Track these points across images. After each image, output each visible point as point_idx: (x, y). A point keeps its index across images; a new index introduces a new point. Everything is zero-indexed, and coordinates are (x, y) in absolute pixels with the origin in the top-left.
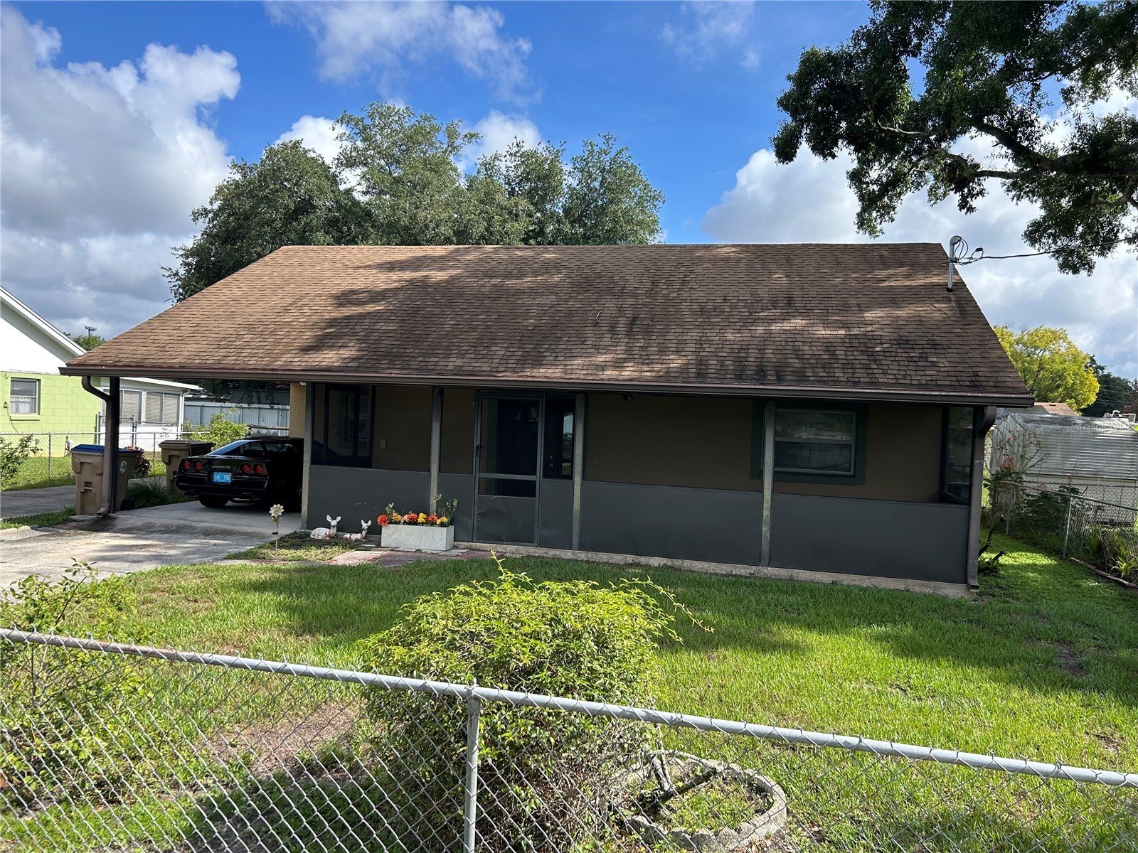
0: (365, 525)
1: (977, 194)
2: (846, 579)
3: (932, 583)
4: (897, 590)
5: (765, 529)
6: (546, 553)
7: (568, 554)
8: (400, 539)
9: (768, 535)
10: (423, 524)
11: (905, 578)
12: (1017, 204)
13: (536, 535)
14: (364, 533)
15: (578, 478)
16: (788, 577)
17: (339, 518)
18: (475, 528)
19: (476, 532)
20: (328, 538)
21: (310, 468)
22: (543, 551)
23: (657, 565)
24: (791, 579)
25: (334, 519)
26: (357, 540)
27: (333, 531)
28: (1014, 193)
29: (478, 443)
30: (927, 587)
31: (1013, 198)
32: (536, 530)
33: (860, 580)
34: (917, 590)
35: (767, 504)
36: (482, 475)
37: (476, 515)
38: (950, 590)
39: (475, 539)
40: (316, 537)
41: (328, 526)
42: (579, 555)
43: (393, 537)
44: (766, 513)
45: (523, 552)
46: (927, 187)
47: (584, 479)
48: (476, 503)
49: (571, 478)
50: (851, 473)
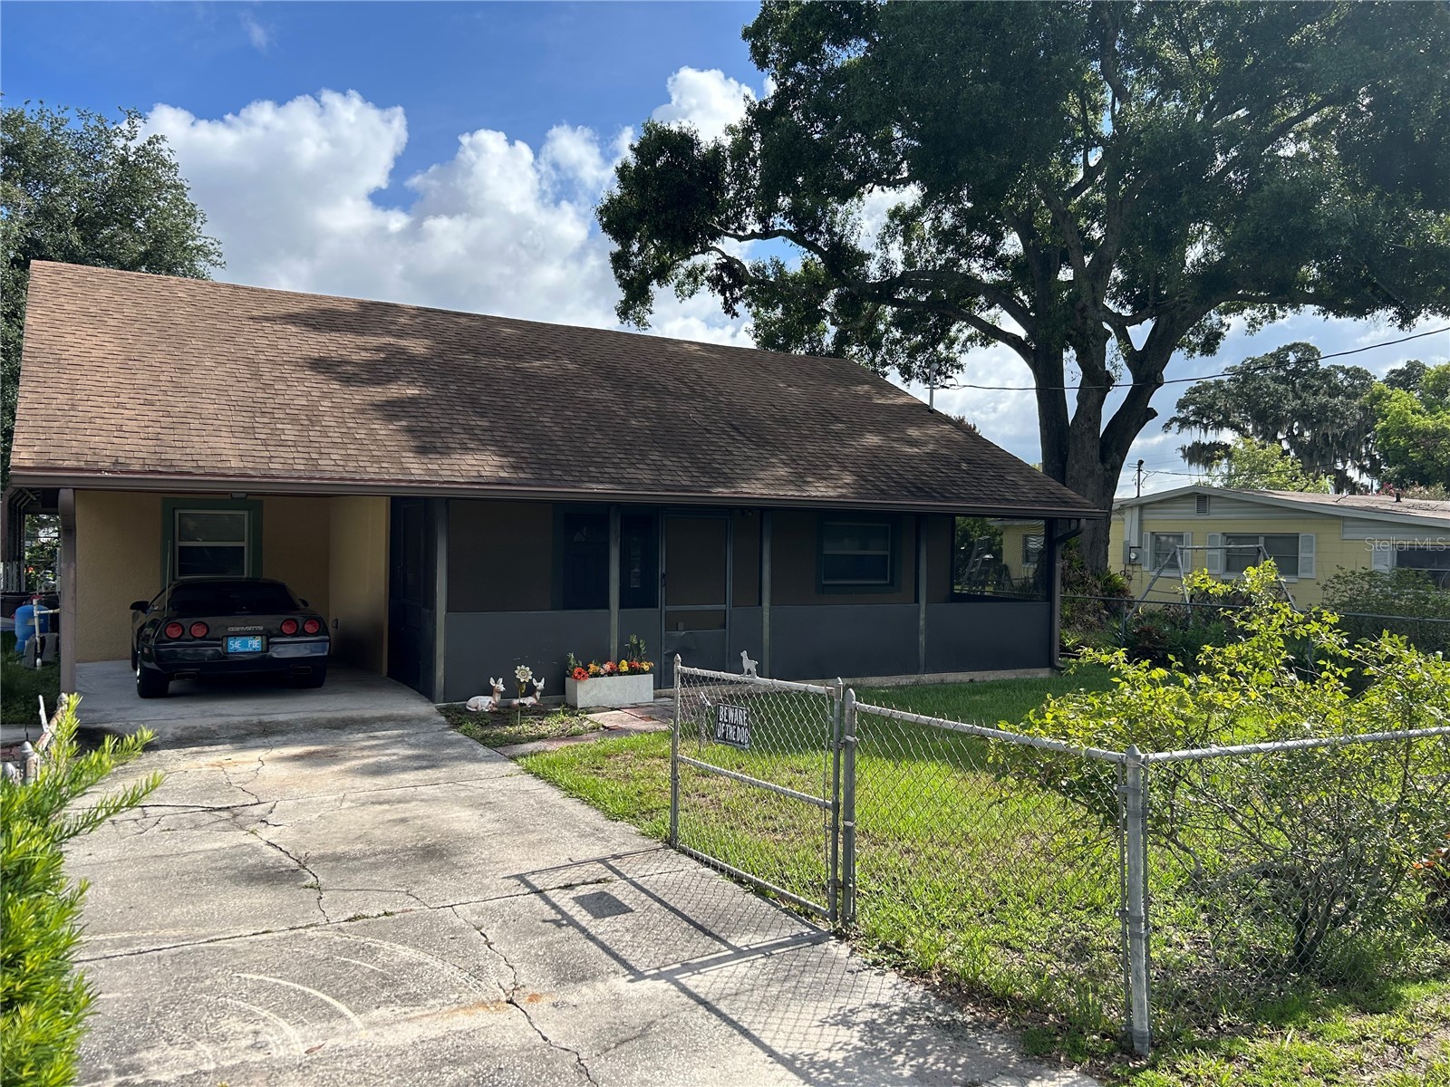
0: (539, 686)
2: (978, 676)
4: (1011, 679)
5: (922, 639)
8: (601, 695)
9: (924, 644)
10: (626, 673)
14: (538, 694)
15: (766, 604)
16: (939, 681)
17: (500, 681)
18: (663, 673)
19: (663, 676)
20: (495, 709)
21: (446, 619)
24: (942, 682)
25: (497, 681)
26: (533, 706)
27: (498, 698)
29: (664, 571)
30: (1028, 674)
32: (727, 665)
33: (987, 675)
34: (1022, 677)
36: (669, 608)
37: (663, 656)
38: (1042, 675)
39: (663, 684)
43: (592, 693)
44: (922, 623)
47: (772, 604)
48: (663, 641)
49: (760, 604)
50: (888, 581)
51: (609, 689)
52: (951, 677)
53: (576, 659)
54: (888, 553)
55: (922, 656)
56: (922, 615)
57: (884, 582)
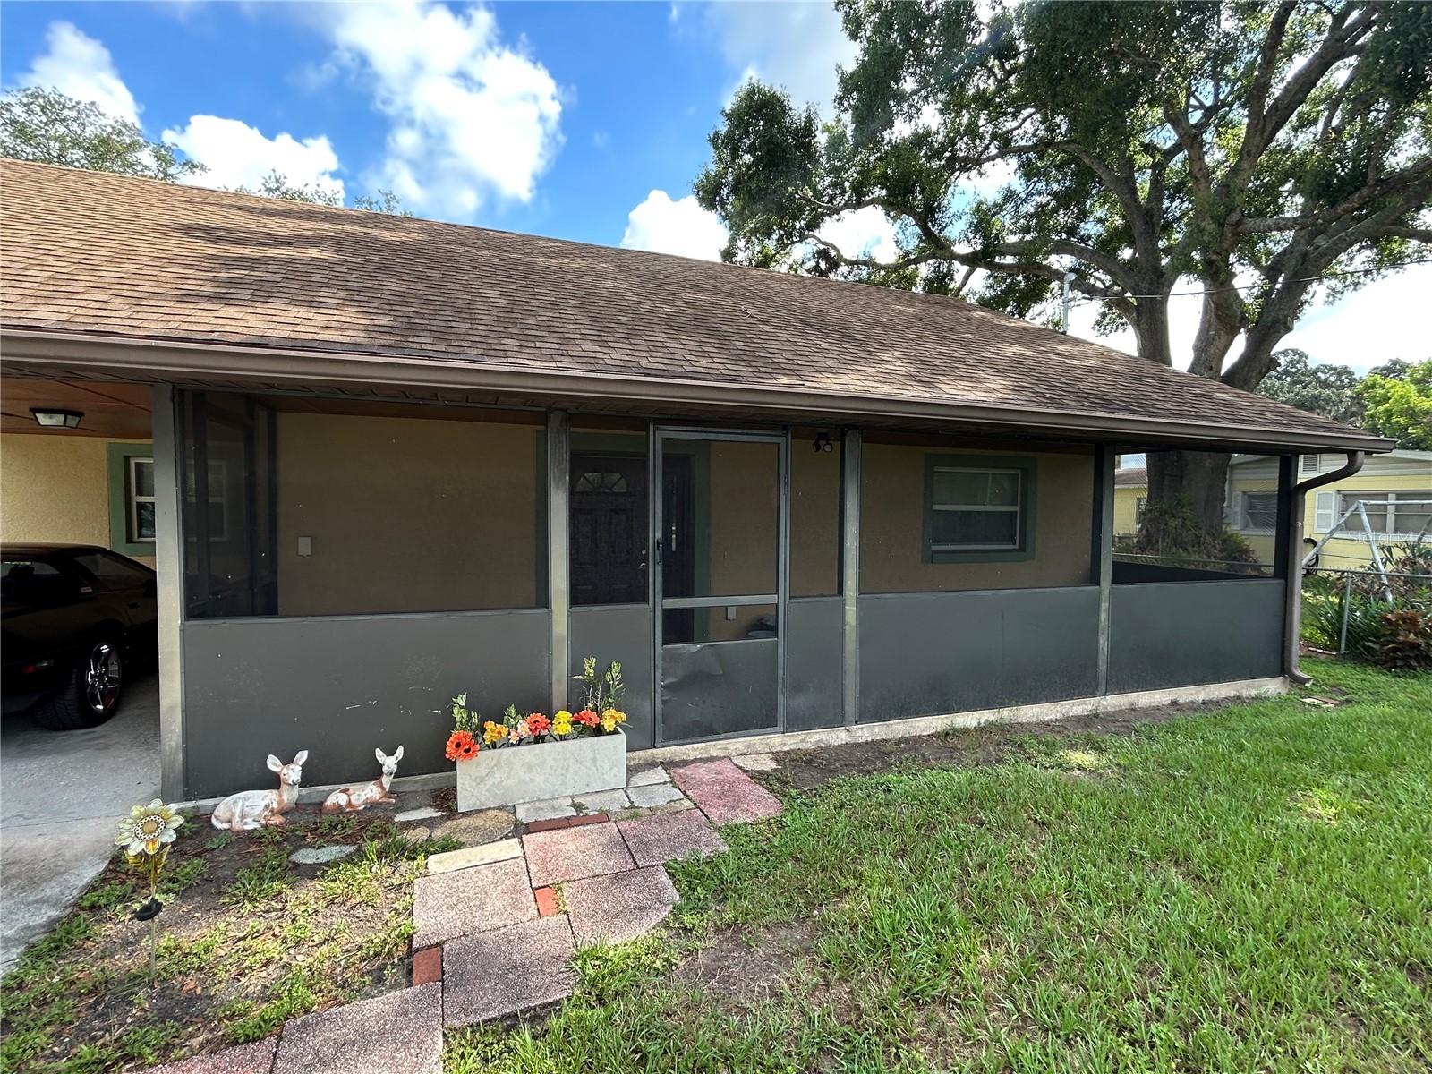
0: (389, 763)
5: (1103, 642)
6: (804, 741)
7: (837, 737)
9: (1106, 649)
10: (566, 737)
13: (781, 710)
14: (386, 781)
15: (851, 592)
16: (1128, 706)
17: (303, 756)
18: (660, 718)
19: (660, 725)
20: (278, 820)
21: (183, 630)
22: (797, 739)
23: (974, 724)
25: (288, 760)
26: (371, 806)
27: (289, 796)
29: (660, 534)
32: (781, 699)
33: (1196, 692)
34: (1244, 693)
36: (668, 604)
37: (659, 690)
38: (1271, 688)
39: (659, 740)
40: (237, 826)
41: (274, 782)
42: (858, 734)
43: (489, 781)
44: (1103, 617)
45: (762, 747)
47: (862, 591)
48: (659, 663)
49: (841, 592)
50: (1017, 547)
51: (530, 768)
52: (1145, 699)
53: (469, 707)
54: (1016, 508)
55: (1103, 667)
56: (1105, 605)
57: (1011, 547)
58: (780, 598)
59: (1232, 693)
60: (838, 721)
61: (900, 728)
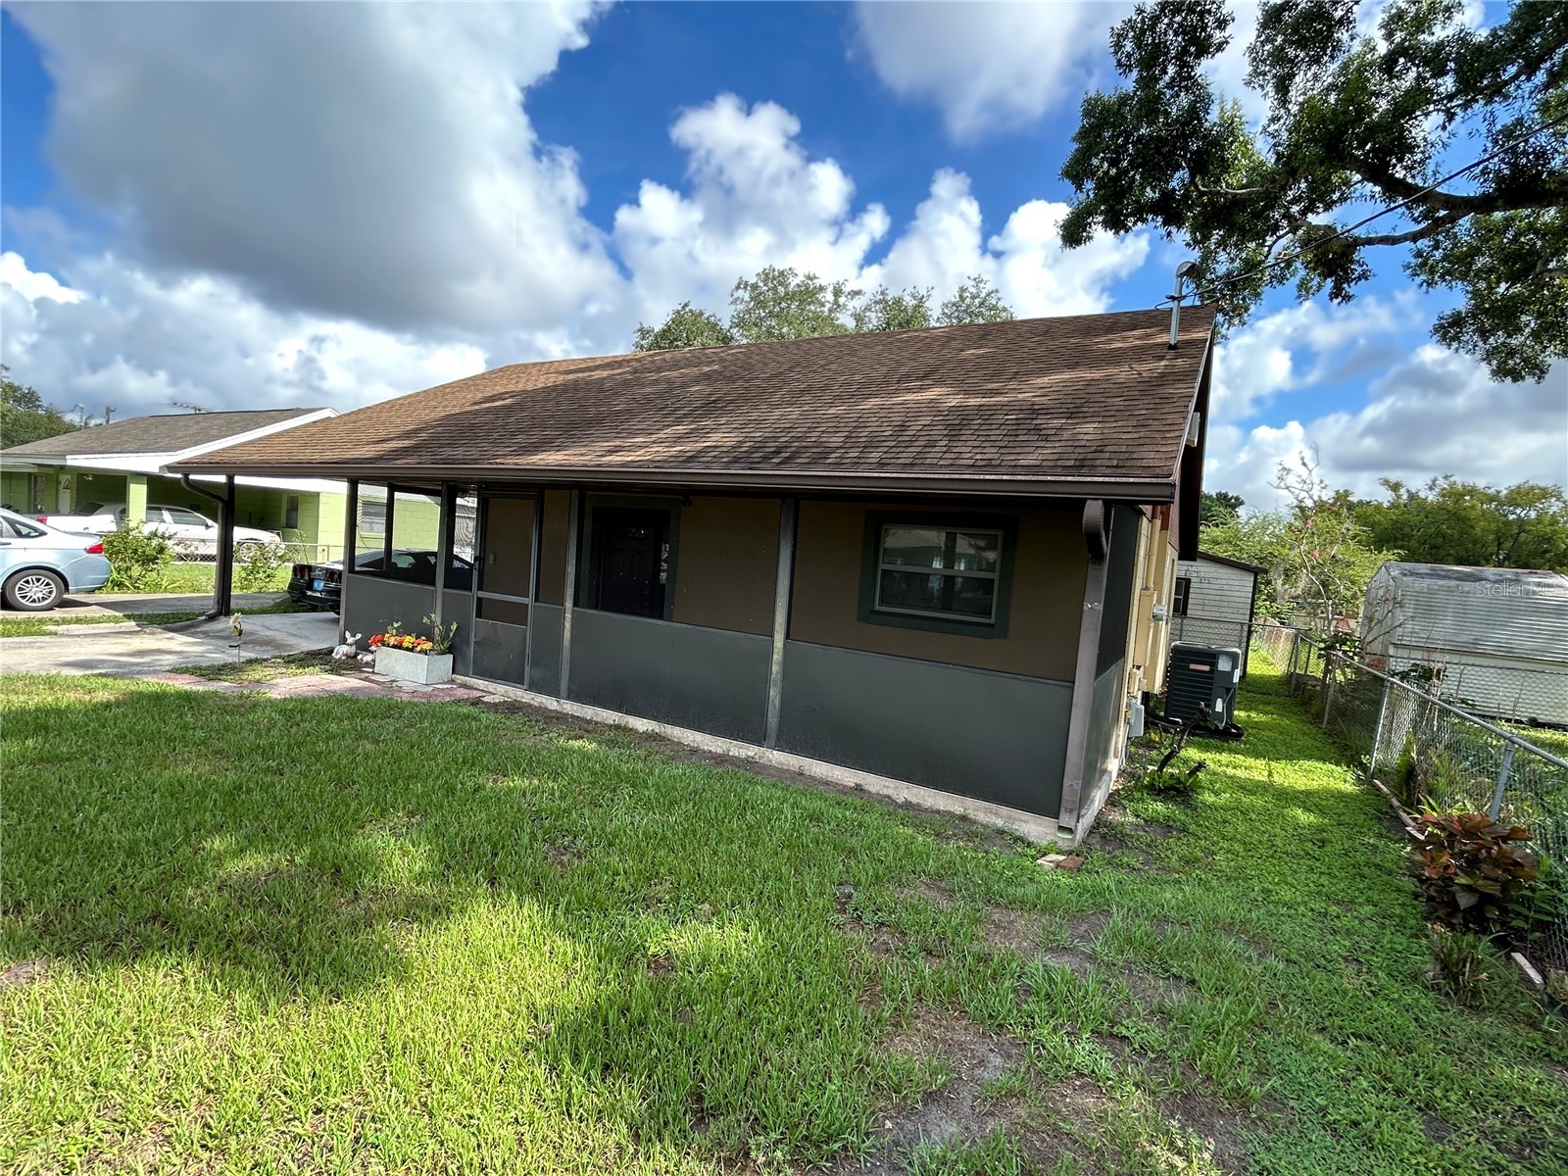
1: (1359, 278)
3: (1005, 810)
4: (949, 812)
5: (774, 694)
6: (533, 699)
7: (551, 703)
8: (390, 665)
9: (777, 702)
10: (408, 649)
11: (963, 794)
12: (1427, 292)
13: (526, 674)
15: (569, 604)
16: (797, 770)
17: (359, 636)
18: (472, 660)
19: (472, 664)
21: (347, 577)
22: (530, 697)
23: (643, 728)
27: (352, 650)
28: (1423, 277)
29: (478, 554)
30: (997, 815)
31: (1421, 285)
32: (526, 668)
33: (896, 788)
34: (981, 817)
35: (777, 657)
36: (480, 594)
37: (473, 644)
38: (1033, 827)
39: (471, 672)
42: (564, 707)
43: (385, 661)
44: (775, 668)
45: (511, 695)
46: (1295, 281)
47: (576, 605)
48: (474, 628)
49: (563, 603)
51: (396, 660)
52: (821, 770)
55: (772, 720)
58: (529, 601)
59: (958, 810)
60: (554, 693)
61: (589, 712)
